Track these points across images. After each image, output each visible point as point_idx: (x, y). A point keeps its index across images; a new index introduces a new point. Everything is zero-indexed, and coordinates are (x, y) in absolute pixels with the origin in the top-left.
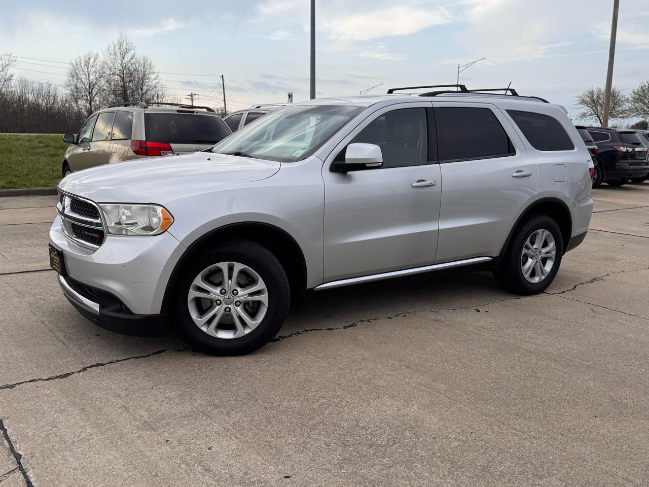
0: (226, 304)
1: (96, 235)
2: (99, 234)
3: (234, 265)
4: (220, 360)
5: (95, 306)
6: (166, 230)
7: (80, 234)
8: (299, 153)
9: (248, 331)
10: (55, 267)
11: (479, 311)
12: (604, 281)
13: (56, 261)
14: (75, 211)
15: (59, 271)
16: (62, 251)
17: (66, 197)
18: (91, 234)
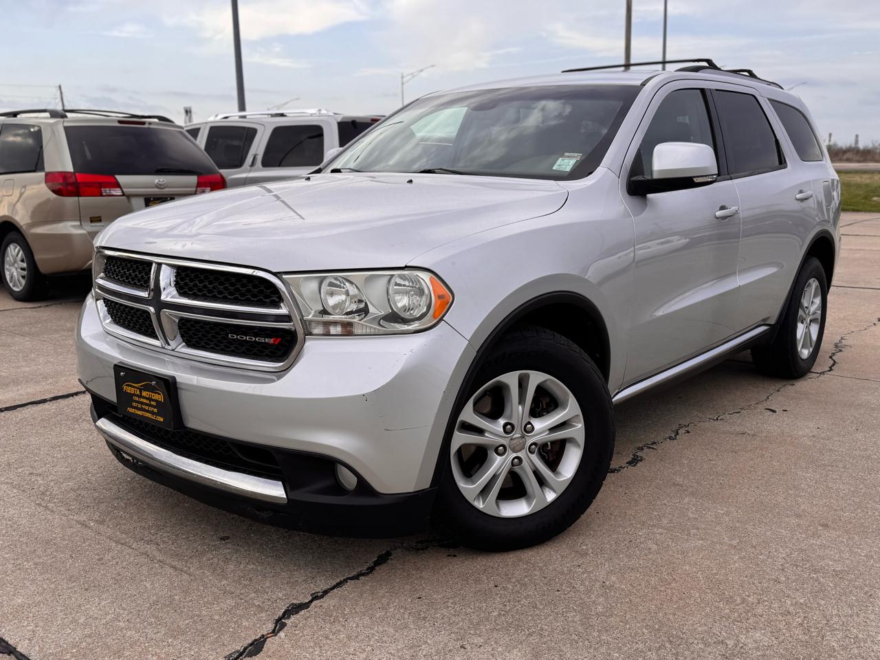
0: (514, 451)
1: (271, 341)
2: (277, 337)
3: (528, 376)
4: (511, 558)
5: (274, 490)
6: (441, 319)
7: (209, 340)
8: (566, 163)
9: (551, 496)
10: (139, 413)
11: (774, 411)
12: (851, 347)
13: (145, 401)
14: (198, 293)
15: (162, 420)
16: (174, 378)
17: (163, 265)
18: (254, 339)
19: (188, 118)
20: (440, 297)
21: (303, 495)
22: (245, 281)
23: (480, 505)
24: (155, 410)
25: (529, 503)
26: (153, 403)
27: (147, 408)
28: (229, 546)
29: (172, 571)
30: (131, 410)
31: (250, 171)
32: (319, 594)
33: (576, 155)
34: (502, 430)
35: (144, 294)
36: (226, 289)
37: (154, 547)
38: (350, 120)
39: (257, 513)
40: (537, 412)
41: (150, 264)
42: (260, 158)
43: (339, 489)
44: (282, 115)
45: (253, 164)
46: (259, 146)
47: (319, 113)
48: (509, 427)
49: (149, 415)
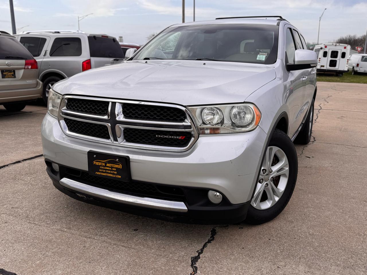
0: (266, 181)
1: (180, 138)
2: (183, 136)
3: (272, 149)
6: (258, 125)
7: (143, 138)
8: (262, 57)
9: (277, 199)
10: (104, 174)
13: (108, 168)
15: (120, 177)
16: (128, 157)
17: (117, 103)
18: (170, 137)
20: (258, 115)
22: (166, 110)
23: (254, 205)
24: (116, 173)
25: (270, 202)
26: (113, 169)
27: (109, 172)
28: (141, 233)
29: (124, 248)
30: (98, 173)
31: (44, 58)
32: (200, 251)
33: (265, 53)
34: (262, 172)
35: (106, 117)
36: (155, 114)
37: (106, 238)
38: (93, 36)
39: (167, 217)
40: (274, 163)
41: (108, 103)
42: (48, 52)
44: (58, 32)
45: (45, 55)
46: (48, 46)
47: (78, 32)
48: (264, 171)
49: (111, 175)
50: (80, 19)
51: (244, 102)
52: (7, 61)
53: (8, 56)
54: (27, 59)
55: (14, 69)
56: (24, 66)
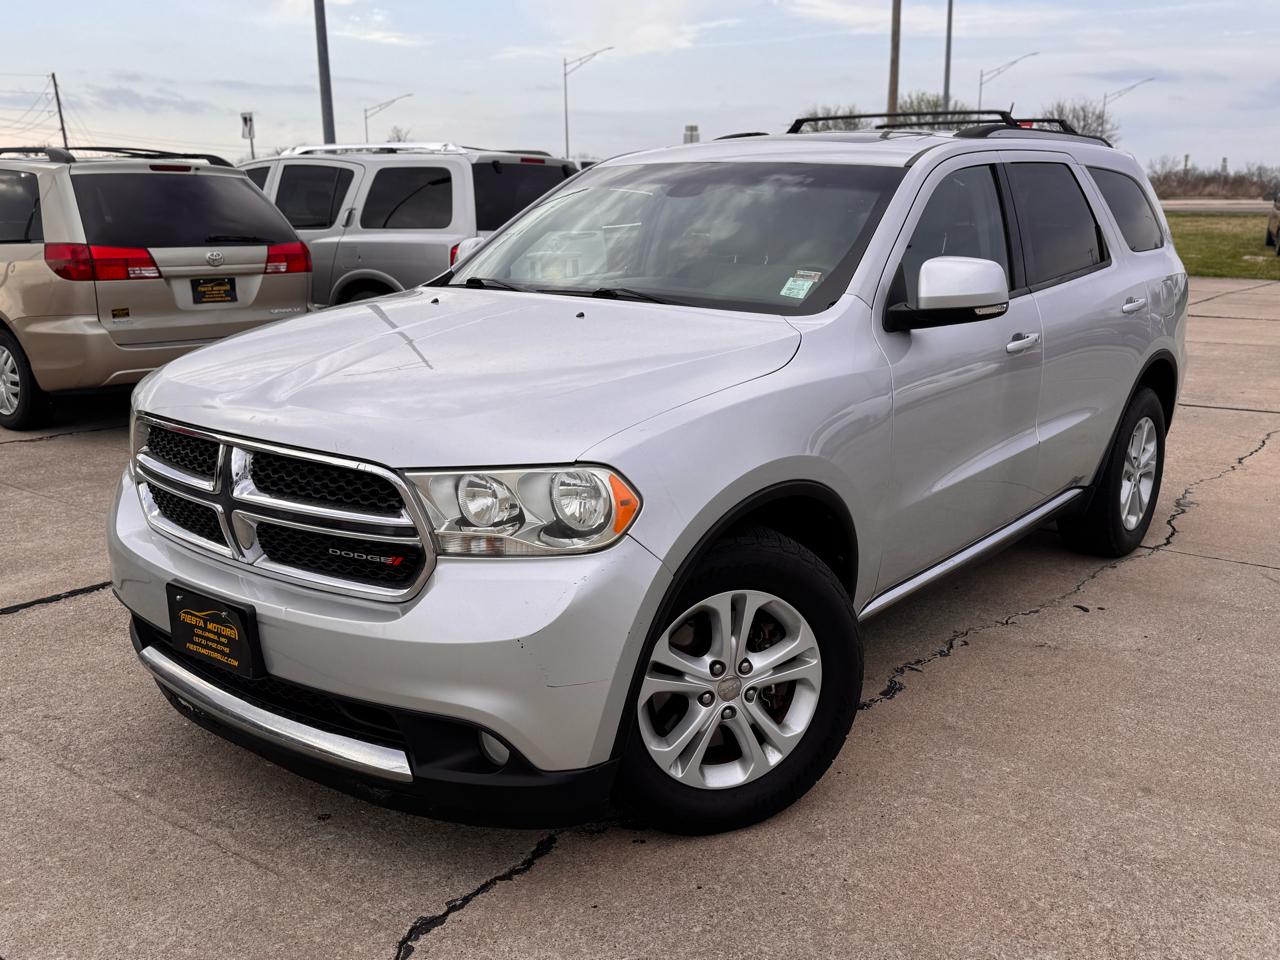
0: (725, 699)
1: (389, 561)
2: (397, 555)
3: (744, 597)
4: (719, 844)
5: (392, 762)
6: (625, 533)
7: (300, 554)
8: (798, 288)
9: (774, 758)
10: (203, 651)
11: (1086, 610)
12: (1198, 505)
13: (211, 636)
14: (285, 490)
15: (236, 664)
16: (252, 608)
17: (235, 450)
18: (365, 557)
19: (247, 129)
20: (623, 503)
21: (435, 772)
22: (352, 477)
23: (678, 774)
24: (227, 650)
25: (745, 768)
26: (223, 640)
27: (214, 646)
28: (331, 829)
30: (192, 646)
31: (344, 234)
32: (458, 903)
33: (813, 273)
34: (708, 671)
35: (206, 485)
36: (325, 486)
37: (226, 832)
38: (490, 161)
39: (370, 790)
40: (756, 644)
41: (216, 444)
42: (358, 214)
43: (484, 763)
44: (392, 151)
45: (348, 223)
46: (356, 197)
48: (718, 666)
49: (218, 656)
50: (569, 68)
51: (577, 462)
52: (208, 252)
53: (212, 236)
54: (272, 242)
55: (232, 274)
56: (264, 265)
